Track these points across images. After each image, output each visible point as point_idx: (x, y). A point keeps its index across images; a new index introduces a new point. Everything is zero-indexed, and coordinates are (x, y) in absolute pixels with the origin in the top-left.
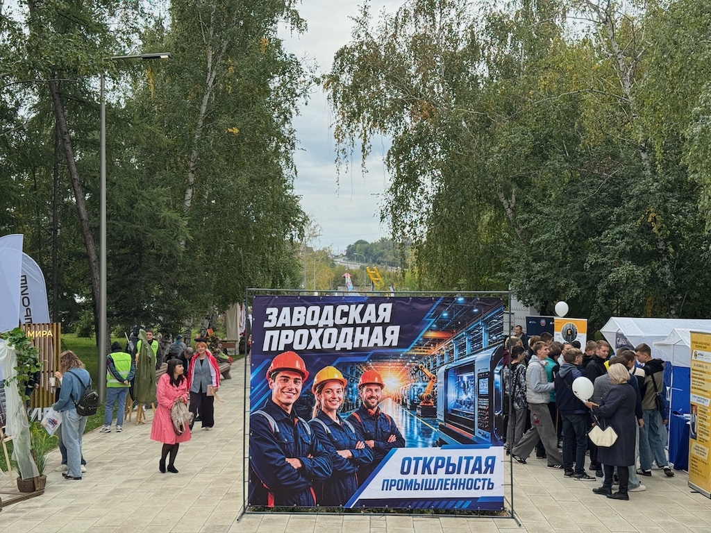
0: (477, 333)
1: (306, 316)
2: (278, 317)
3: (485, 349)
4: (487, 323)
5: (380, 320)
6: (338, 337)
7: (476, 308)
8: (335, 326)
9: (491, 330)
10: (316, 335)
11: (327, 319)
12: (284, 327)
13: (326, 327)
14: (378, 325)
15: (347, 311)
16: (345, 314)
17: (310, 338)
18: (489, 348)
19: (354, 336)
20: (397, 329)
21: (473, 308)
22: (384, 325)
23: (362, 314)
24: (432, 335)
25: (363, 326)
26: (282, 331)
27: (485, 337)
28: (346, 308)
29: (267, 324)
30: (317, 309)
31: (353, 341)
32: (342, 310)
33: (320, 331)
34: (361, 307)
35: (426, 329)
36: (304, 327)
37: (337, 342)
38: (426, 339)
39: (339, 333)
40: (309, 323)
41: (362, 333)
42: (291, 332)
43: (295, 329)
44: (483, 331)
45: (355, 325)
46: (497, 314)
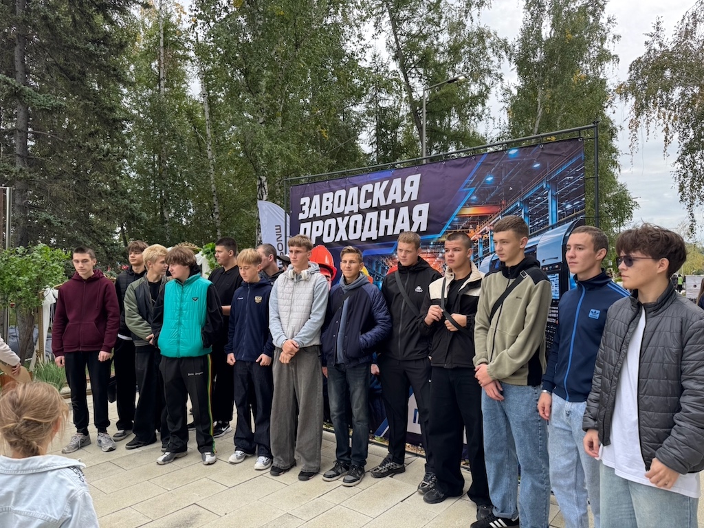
0: (538, 201)
1: (333, 203)
2: (310, 207)
3: (553, 227)
4: (555, 183)
5: (406, 199)
6: (363, 225)
7: (538, 162)
8: (360, 212)
9: (561, 194)
10: (342, 226)
11: (352, 204)
12: (315, 218)
13: (352, 213)
14: (404, 204)
15: (372, 191)
16: (369, 195)
17: (337, 229)
18: (559, 224)
19: (378, 222)
20: (425, 207)
21: (531, 163)
22: (411, 204)
23: (386, 193)
24: (470, 211)
25: (387, 208)
26: (314, 222)
27: (552, 207)
28: (369, 187)
29: (302, 216)
30: (342, 193)
31: (378, 228)
32: (367, 191)
33: (346, 218)
34: (385, 183)
35: (463, 203)
36: (332, 216)
37: (362, 231)
38: (463, 218)
39: (364, 220)
40: (337, 210)
41: (387, 217)
42: (320, 223)
43: (324, 218)
44: (549, 198)
45: (378, 209)
46: (573, 166)
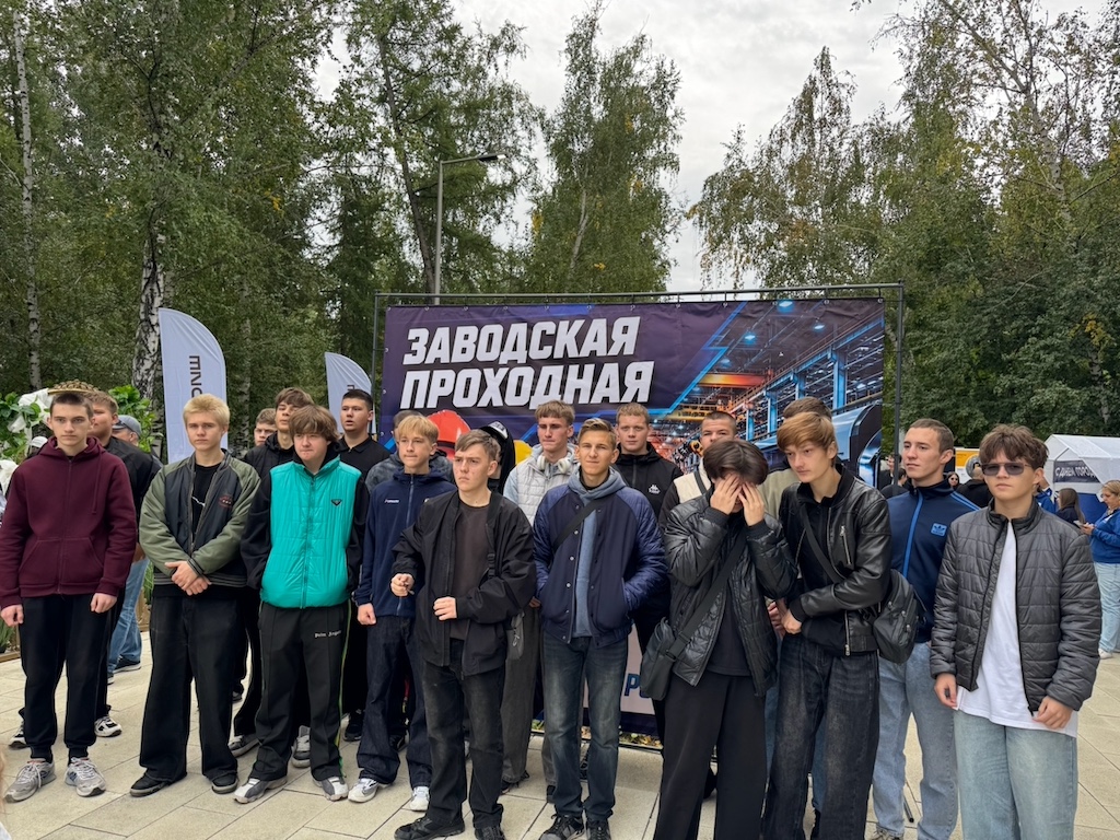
0: (820, 375)
1: (477, 343)
2: (428, 346)
3: (838, 412)
4: (842, 353)
5: (614, 351)
6: (535, 384)
7: (821, 322)
8: (529, 362)
9: (851, 369)
10: (494, 381)
11: (515, 349)
12: (438, 365)
13: (513, 364)
14: (612, 359)
15: (553, 332)
16: (549, 339)
17: (483, 386)
18: (847, 409)
19: (564, 383)
20: (647, 368)
21: (812, 322)
22: (623, 361)
23: (580, 339)
24: (719, 379)
25: (581, 362)
26: (435, 372)
27: (839, 385)
28: (550, 327)
29: (408, 359)
30: (497, 330)
31: (562, 392)
32: (544, 332)
33: (502, 372)
34: (578, 324)
35: (708, 367)
36: (474, 364)
37: (532, 393)
38: (707, 389)
39: (537, 377)
40: (483, 356)
41: (580, 375)
42: (449, 375)
43: (457, 367)
44: (835, 372)
45: (566, 361)
46: (869, 334)
